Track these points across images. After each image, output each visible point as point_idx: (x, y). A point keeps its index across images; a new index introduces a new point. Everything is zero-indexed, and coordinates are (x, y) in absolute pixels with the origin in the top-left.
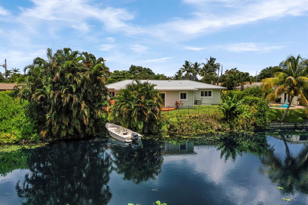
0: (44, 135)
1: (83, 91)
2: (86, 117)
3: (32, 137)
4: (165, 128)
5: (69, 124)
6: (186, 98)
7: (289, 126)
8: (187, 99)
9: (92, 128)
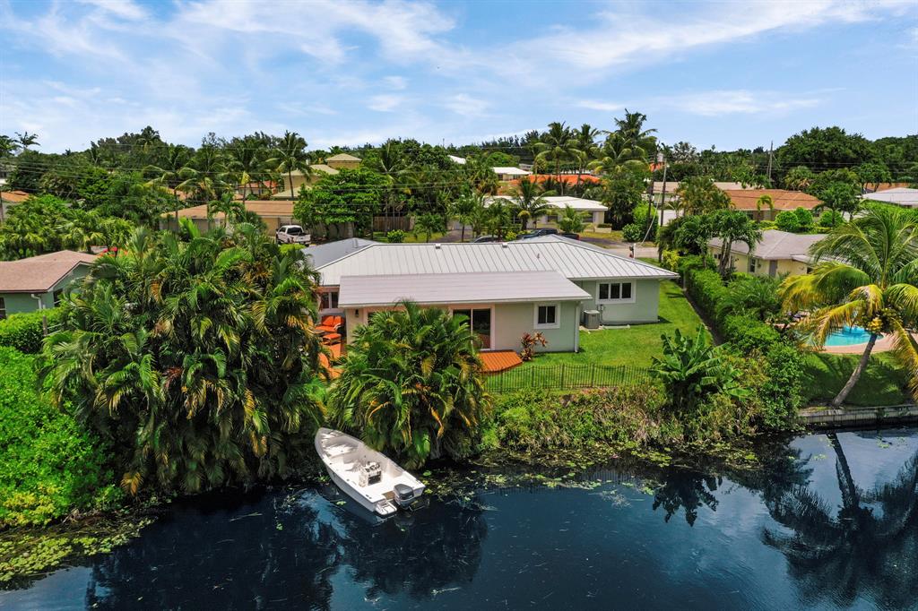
0: (134, 488)
1: (246, 360)
2: (258, 436)
3: (99, 496)
4: (491, 439)
5: (209, 456)
6: (554, 322)
7: (860, 417)
8: (557, 325)
9: (277, 460)
